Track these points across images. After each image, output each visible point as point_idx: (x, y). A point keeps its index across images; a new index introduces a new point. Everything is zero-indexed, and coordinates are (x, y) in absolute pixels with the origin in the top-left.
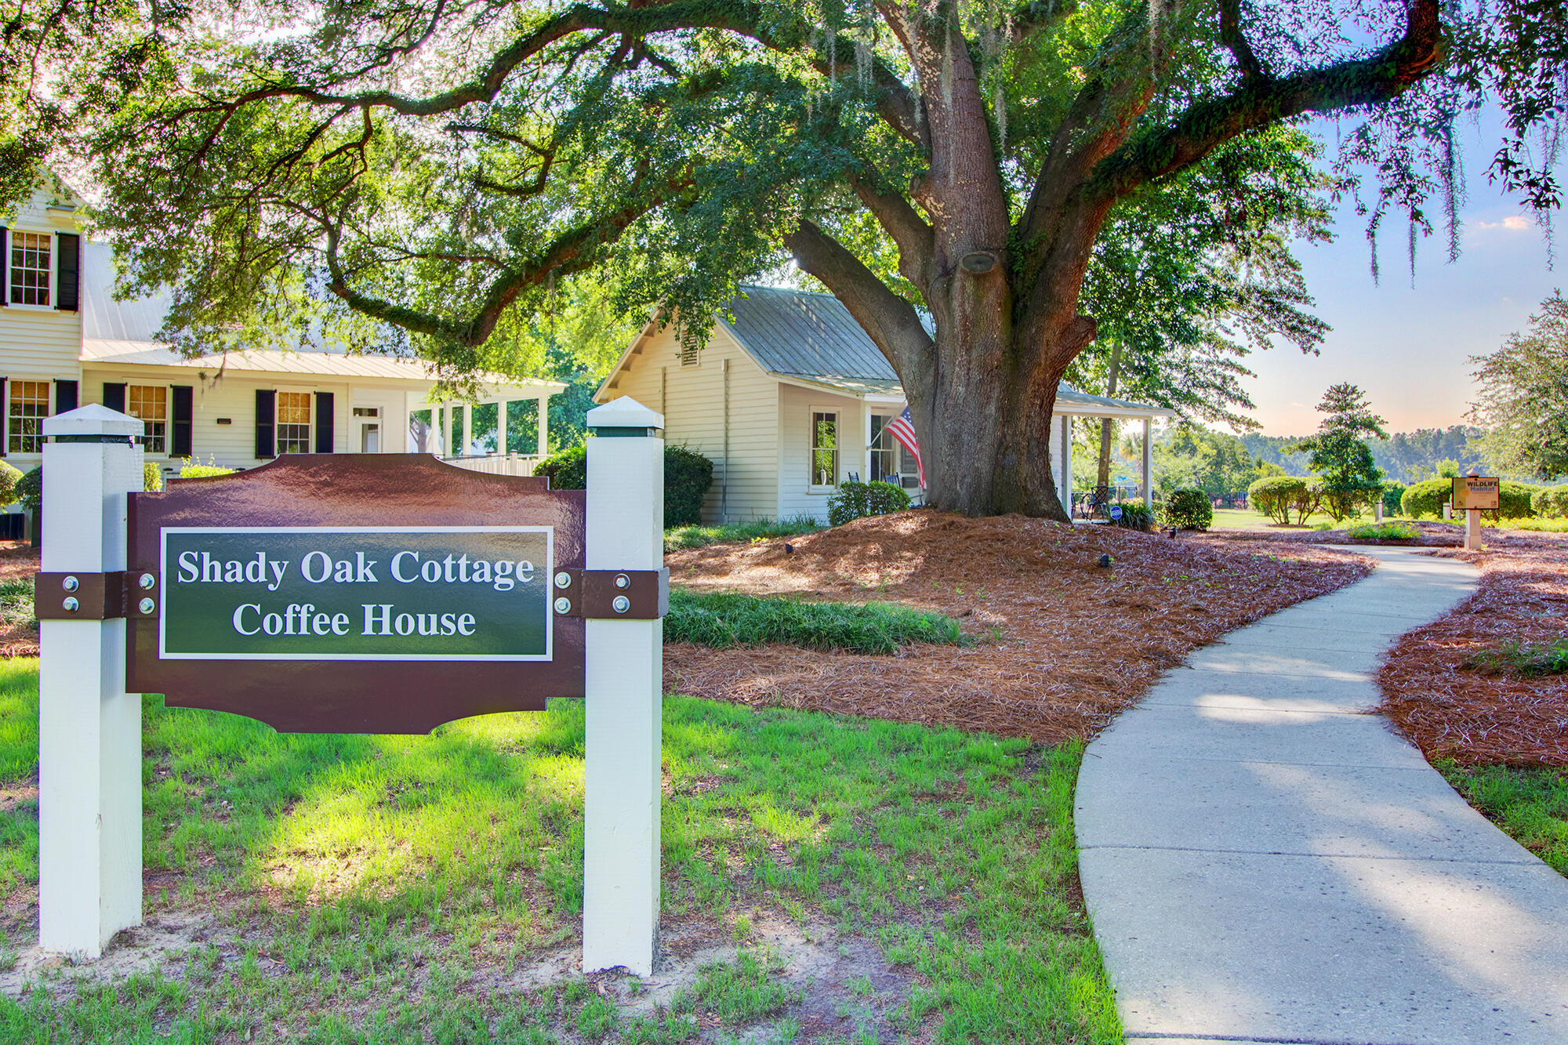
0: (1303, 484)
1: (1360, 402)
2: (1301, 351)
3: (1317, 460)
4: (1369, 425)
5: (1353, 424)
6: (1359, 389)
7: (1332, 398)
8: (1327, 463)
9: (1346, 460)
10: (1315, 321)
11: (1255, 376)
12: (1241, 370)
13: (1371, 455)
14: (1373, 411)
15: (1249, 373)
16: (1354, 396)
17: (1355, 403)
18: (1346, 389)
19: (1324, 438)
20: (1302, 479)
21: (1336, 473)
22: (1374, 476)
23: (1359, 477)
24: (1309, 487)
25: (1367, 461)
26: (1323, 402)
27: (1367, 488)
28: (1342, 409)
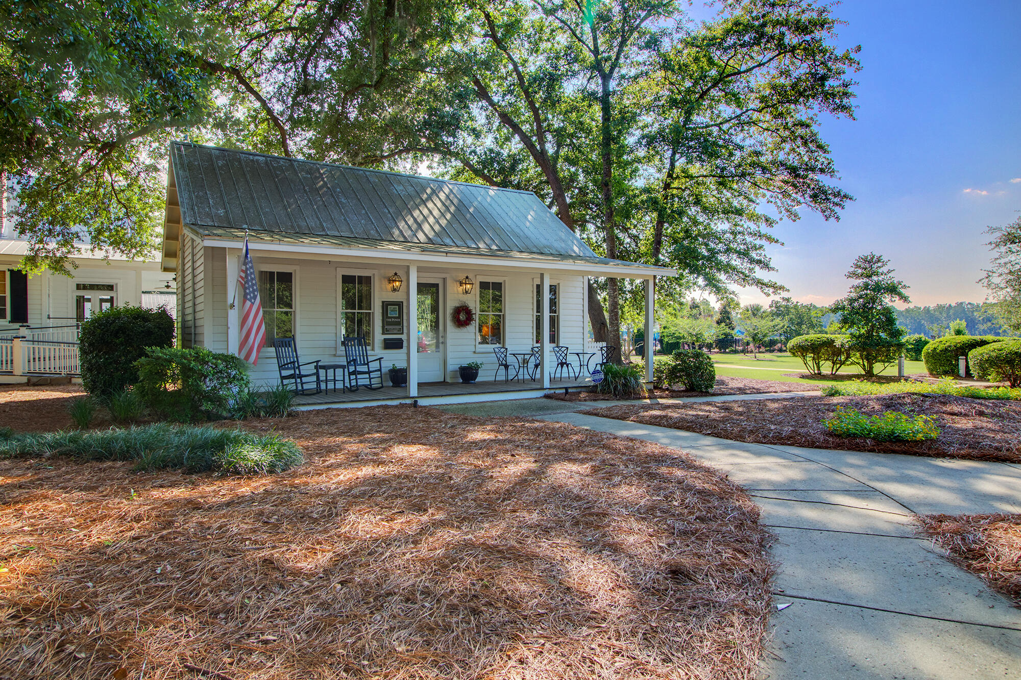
0: (833, 341)
1: (884, 269)
2: (823, 219)
3: (845, 321)
4: (893, 290)
5: (878, 288)
6: (884, 259)
7: (859, 267)
8: (853, 323)
9: (870, 321)
10: (839, 192)
11: (783, 244)
12: (769, 239)
13: (895, 316)
14: (896, 277)
15: (777, 241)
16: (880, 264)
17: (880, 270)
18: (872, 259)
19: (852, 301)
20: (833, 337)
21: (863, 331)
22: (897, 334)
23: (883, 335)
24: (838, 343)
25: (890, 321)
26: (852, 269)
27: (890, 345)
28: (869, 277)
